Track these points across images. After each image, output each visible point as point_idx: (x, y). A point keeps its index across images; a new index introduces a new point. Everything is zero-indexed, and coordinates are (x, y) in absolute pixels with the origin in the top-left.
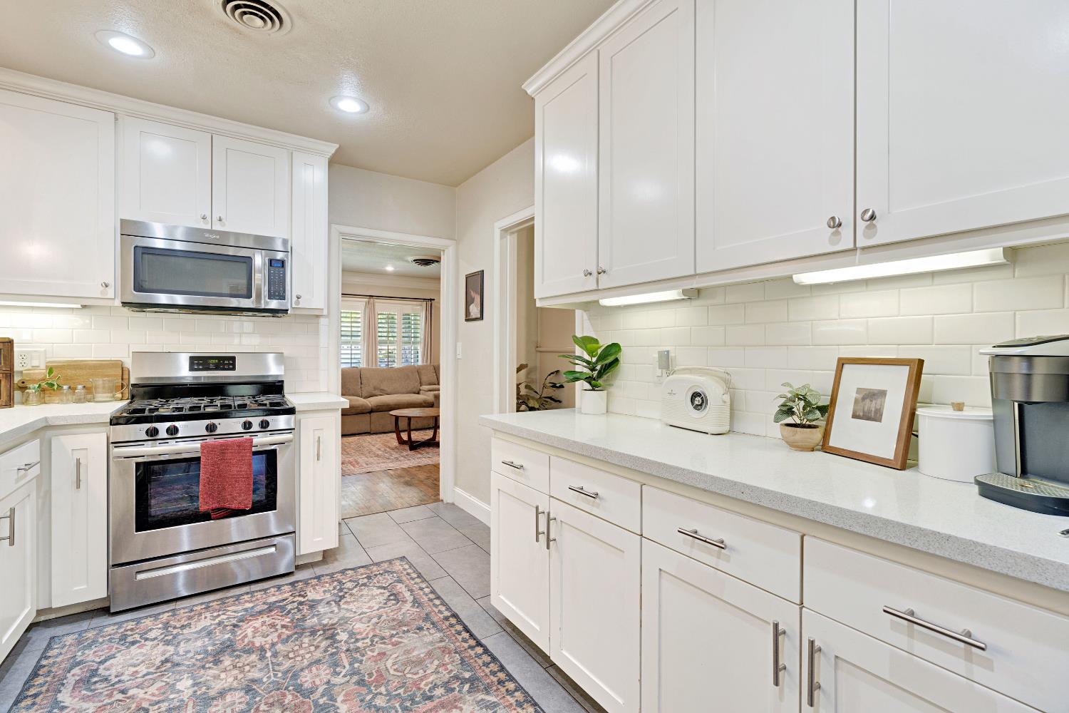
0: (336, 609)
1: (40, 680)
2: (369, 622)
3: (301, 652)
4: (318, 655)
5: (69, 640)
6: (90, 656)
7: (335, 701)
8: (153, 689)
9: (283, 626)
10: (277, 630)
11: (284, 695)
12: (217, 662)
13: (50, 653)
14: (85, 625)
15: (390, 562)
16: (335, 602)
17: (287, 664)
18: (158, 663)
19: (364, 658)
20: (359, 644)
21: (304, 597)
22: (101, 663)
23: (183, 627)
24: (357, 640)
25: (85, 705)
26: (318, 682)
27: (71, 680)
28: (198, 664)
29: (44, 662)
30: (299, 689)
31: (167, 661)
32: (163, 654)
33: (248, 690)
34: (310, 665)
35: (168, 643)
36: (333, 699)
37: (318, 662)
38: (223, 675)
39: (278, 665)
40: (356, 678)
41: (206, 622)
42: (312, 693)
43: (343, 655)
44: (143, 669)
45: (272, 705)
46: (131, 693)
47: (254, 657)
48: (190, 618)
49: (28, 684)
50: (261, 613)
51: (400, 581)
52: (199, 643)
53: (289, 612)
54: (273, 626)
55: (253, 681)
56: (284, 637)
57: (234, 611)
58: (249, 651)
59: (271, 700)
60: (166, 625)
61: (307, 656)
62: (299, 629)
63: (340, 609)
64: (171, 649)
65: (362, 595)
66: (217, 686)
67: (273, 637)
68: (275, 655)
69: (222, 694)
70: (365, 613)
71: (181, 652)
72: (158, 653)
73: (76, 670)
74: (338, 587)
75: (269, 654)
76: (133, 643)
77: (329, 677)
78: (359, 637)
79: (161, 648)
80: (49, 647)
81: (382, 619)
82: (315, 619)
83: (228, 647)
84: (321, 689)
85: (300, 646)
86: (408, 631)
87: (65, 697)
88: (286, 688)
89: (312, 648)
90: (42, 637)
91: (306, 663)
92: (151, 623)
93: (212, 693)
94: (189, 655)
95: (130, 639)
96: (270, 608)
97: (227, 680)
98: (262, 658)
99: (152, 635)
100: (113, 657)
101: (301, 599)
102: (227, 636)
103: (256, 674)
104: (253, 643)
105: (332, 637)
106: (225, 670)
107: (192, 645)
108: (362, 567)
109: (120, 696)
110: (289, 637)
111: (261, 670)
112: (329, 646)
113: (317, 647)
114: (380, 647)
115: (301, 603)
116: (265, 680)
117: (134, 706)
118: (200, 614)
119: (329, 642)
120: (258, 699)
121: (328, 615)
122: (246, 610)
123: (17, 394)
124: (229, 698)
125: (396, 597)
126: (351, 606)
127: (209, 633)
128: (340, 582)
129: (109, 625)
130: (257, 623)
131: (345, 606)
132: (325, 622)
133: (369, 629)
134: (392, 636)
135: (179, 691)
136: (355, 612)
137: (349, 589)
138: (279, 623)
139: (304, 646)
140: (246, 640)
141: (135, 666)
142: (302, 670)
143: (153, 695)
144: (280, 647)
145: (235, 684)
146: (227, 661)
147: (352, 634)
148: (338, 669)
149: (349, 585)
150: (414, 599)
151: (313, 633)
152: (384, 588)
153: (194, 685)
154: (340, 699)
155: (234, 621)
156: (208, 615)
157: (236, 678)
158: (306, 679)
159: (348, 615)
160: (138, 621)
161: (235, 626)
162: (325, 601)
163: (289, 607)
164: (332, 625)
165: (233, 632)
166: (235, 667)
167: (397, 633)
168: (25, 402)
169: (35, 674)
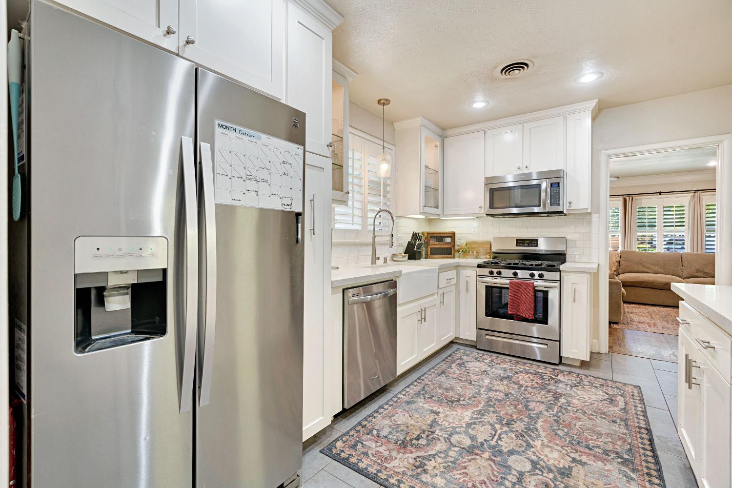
0: (568, 389)
1: (450, 358)
2: (583, 403)
3: (537, 395)
4: (544, 400)
5: (462, 351)
6: (465, 358)
7: (539, 419)
8: (477, 377)
9: (536, 382)
10: (532, 382)
11: (519, 405)
12: (501, 380)
13: (456, 352)
14: (468, 349)
15: (625, 384)
16: (571, 386)
17: (528, 396)
18: (483, 370)
19: (566, 414)
20: (569, 408)
21: (556, 376)
22: (467, 362)
23: (497, 364)
24: (569, 406)
25: (457, 371)
26: (536, 409)
27: (457, 362)
28: (495, 378)
29: (453, 354)
30: (526, 406)
31: (486, 371)
32: (486, 369)
33: (506, 395)
34: (538, 402)
35: (489, 366)
36: (538, 418)
37: (542, 403)
38: (501, 386)
39: (524, 394)
40: (555, 418)
41: (506, 366)
42: (530, 410)
43: (556, 407)
44: (477, 370)
45: (512, 404)
46: (470, 374)
47: (516, 386)
48: (502, 361)
49: (446, 358)
50: (530, 373)
51: (623, 396)
52: (499, 372)
53: (543, 379)
54: (532, 380)
55: (510, 393)
56: (534, 386)
57: (520, 367)
58: (515, 383)
59: (512, 403)
60: (492, 361)
61: (539, 398)
62: (543, 387)
63: (570, 390)
64: (489, 369)
65: (590, 391)
66: (497, 388)
67: (530, 384)
68: (525, 390)
69: (497, 391)
70: (585, 398)
71: (492, 371)
72: (484, 367)
73: (459, 360)
74: (578, 381)
75: (523, 389)
76: (479, 361)
77: (543, 410)
78: (571, 405)
79: (486, 366)
80: (456, 351)
81: (592, 406)
82: (554, 387)
83: (509, 378)
84: (535, 412)
85: (539, 393)
86: (605, 418)
88: (521, 403)
89: (544, 397)
90: (455, 347)
91: (536, 400)
92: (487, 357)
93: (493, 388)
94: (494, 373)
95: (478, 359)
96: (536, 374)
97: (502, 388)
98: (519, 388)
99: (486, 361)
100: (471, 362)
101: (554, 377)
102: (511, 374)
103: (513, 392)
104: (519, 382)
105: (557, 398)
106: (503, 385)
107: (497, 371)
108: (602, 379)
109: (467, 374)
110: (536, 387)
111: (515, 392)
112: (552, 400)
113: (546, 397)
114: (580, 415)
115: (552, 378)
116: (515, 396)
117: (469, 378)
118: (506, 362)
119: (554, 399)
120: (508, 400)
121: (561, 388)
122: (525, 369)
123: (457, 254)
124: (498, 393)
125: (612, 401)
126: (579, 392)
127: (505, 370)
128: (581, 379)
129: (474, 352)
130: (526, 376)
131: (575, 390)
132: (558, 391)
133: (580, 405)
134: (592, 415)
135: (484, 382)
136: (579, 395)
137: (584, 385)
138: (536, 380)
139: (540, 394)
140: (517, 379)
141: (476, 368)
142: (532, 401)
143: (476, 378)
144: (529, 389)
145: (503, 391)
146: (505, 382)
147: (569, 403)
148: (549, 410)
149: (586, 383)
150: (625, 408)
151: (549, 392)
152: (608, 394)
153: (490, 383)
154: (541, 420)
155: (517, 371)
156: (509, 364)
157: (505, 389)
158: (532, 405)
159: (573, 394)
160: (484, 354)
161: (516, 372)
162: (566, 383)
163: (545, 377)
164: (561, 394)
165: (514, 374)
166: (507, 385)
167: (596, 416)
168: (459, 257)
169: (449, 356)
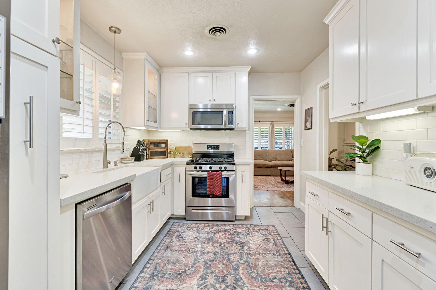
0: (245, 237)
1: (170, 233)
2: (256, 245)
3: (232, 248)
4: (237, 251)
5: (177, 224)
6: (180, 230)
7: (239, 268)
8: (192, 244)
9: (228, 238)
10: (226, 239)
11: (224, 260)
12: (208, 243)
13: (173, 226)
14: (180, 221)
15: (268, 226)
16: (246, 235)
17: (227, 250)
18: (194, 237)
19: (251, 258)
20: (251, 252)
21: (236, 230)
22: (182, 233)
23: (202, 229)
24: (250, 251)
25: (177, 243)
26: (235, 260)
27: (175, 235)
28: (204, 241)
29: (171, 228)
30: (229, 259)
31: (196, 238)
32: (196, 235)
33: (215, 254)
34: (234, 253)
35: (197, 232)
36: (238, 267)
37: (236, 253)
38: (209, 247)
39: (224, 250)
40: (247, 263)
41: (207, 229)
42: (232, 262)
43: (244, 254)
44: (191, 238)
45: (220, 261)
46: (187, 243)
47: (218, 245)
48: (204, 227)
49: (167, 233)
50: (223, 231)
51: (271, 234)
52: (205, 235)
53: (231, 234)
54: (225, 237)
55: (217, 252)
56: (228, 241)
57: (215, 229)
58: (217, 242)
59: (220, 260)
60: (198, 227)
61: (233, 250)
62: (232, 240)
63: (247, 238)
64: (198, 234)
65: (255, 235)
66: (207, 250)
67: (224, 240)
68: (224, 246)
69: (208, 252)
70: (255, 242)
71: (200, 237)
72: (195, 235)
73: (177, 233)
74: (248, 230)
75: (222, 245)
76: (190, 230)
77: (239, 260)
78: (251, 250)
79: (196, 233)
80: (173, 225)
81: (261, 246)
82: (238, 239)
83: (211, 239)
84: (235, 263)
85: (232, 246)
86: (269, 254)
87: (174, 239)
88: (225, 258)
89: (235, 248)
90: (172, 221)
91: (232, 252)
92: (194, 225)
93: (205, 251)
94: (202, 238)
95: (189, 228)
96: (226, 231)
97: (210, 249)
98: (220, 246)
99: (194, 229)
100: (184, 232)
101: (235, 231)
102: (212, 236)
103: (217, 250)
104: (219, 240)
105: (242, 246)
106: (210, 246)
107: (203, 236)
108: (258, 225)
109: (184, 243)
110: (229, 242)
111: (219, 249)
112: (241, 249)
113: (237, 248)
114: (257, 256)
115: (235, 232)
116: (220, 253)
117: (187, 247)
118: (207, 227)
119: (241, 248)
120: (217, 258)
121: (242, 238)
122: (218, 229)
124: (209, 255)
125: (267, 240)
126: (251, 238)
127: (208, 233)
128: (249, 228)
129: (185, 223)
130: (221, 234)
131: (249, 237)
132: (241, 241)
133: (255, 248)
134: (263, 253)
135: (198, 247)
136: (252, 241)
137: (251, 232)
138: (227, 236)
139: (233, 246)
140: (217, 239)
141: (189, 236)
142: (231, 254)
143: (192, 246)
144: (226, 244)
145: (212, 251)
146: (211, 243)
147: (249, 248)
148: (242, 258)
149: (252, 230)
150: (274, 242)
151: (237, 243)
152: (264, 235)
153: (202, 247)
154: (241, 268)
155: (215, 232)
156: (208, 227)
157: (212, 249)
158: (232, 257)
159: (249, 241)
160: (192, 224)
161: (215, 233)
162: (243, 233)
163: (231, 232)
164: (243, 242)
165: (214, 235)
166: (212, 246)
167: (265, 253)
169: (169, 231)
